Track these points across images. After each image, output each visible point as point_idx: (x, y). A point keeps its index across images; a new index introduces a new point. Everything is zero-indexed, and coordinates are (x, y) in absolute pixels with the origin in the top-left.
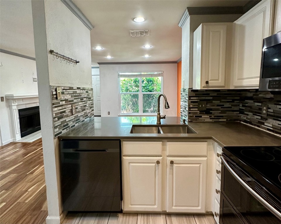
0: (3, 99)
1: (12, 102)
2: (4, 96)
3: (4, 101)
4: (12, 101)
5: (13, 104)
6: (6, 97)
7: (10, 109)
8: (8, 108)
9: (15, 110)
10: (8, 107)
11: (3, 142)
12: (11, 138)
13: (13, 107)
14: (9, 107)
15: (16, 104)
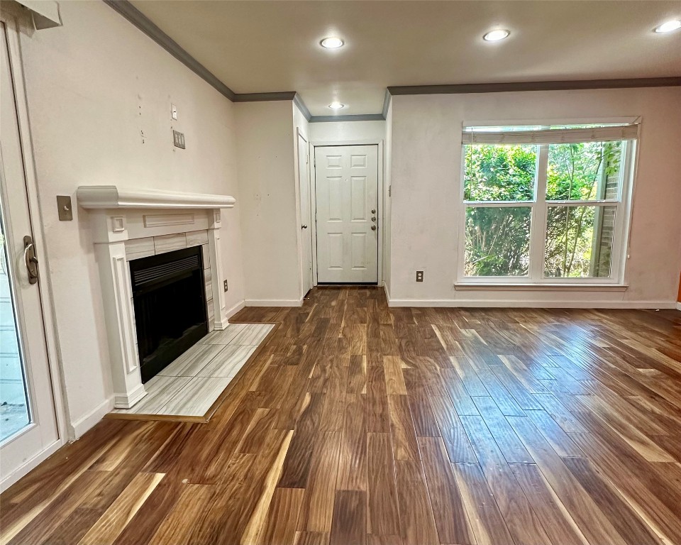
0: (69, 206)
1: (109, 227)
2: (71, 193)
3: (71, 219)
4: (109, 221)
5: (112, 237)
6: (79, 199)
7: (97, 259)
8: (92, 256)
9: (119, 264)
10: (88, 251)
11: (74, 425)
12: (106, 398)
13: (110, 246)
14: (96, 246)
15: (125, 236)
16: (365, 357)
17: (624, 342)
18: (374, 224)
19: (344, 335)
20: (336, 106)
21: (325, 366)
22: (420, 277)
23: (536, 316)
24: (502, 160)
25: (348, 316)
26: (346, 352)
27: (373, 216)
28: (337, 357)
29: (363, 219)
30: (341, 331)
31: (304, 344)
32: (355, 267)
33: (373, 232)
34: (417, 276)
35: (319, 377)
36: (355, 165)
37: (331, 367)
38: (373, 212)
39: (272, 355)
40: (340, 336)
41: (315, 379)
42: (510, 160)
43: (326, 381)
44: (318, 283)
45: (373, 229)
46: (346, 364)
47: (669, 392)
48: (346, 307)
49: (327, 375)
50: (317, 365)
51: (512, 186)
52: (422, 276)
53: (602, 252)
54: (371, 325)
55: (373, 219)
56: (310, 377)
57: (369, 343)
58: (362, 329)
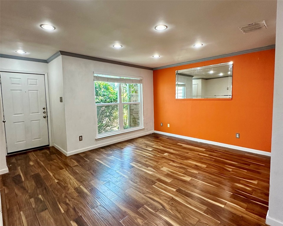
16: (81, 186)
17: (154, 146)
18: (44, 115)
19: (58, 180)
20: (20, 52)
21: (66, 202)
22: (81, 138)
23: (126, 144)
24: (99, 86)
25: (49, 169)
26: (69, 189)
27: (44, 110)
28: (67, 194)
29: (38, 113)
30: (54, 178)
31: (38, 195)
32: (34, 139)
33: (44, 119)
34: (80, 138)
35: (68, 210)
36: (30, 84)
37: (69, 201)
38: (44, 109)
39: (21, 212)
40: (56, 181)
41: (67, 211)
42: (102, 86)
43: (74, 209)
44: (8, 154)
45: (44, 117)
46: (76, 195)
47: (174, 159)
48: (42, 164)
49: (71, 206)
50: (59, 203)
51: (105, 96)
52: (82, 138)
53: (131, 117)
54: (67, 169)
55: (44, 113)
56: (63, 211)
57: (76, 178)
58: (65, 173)
